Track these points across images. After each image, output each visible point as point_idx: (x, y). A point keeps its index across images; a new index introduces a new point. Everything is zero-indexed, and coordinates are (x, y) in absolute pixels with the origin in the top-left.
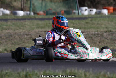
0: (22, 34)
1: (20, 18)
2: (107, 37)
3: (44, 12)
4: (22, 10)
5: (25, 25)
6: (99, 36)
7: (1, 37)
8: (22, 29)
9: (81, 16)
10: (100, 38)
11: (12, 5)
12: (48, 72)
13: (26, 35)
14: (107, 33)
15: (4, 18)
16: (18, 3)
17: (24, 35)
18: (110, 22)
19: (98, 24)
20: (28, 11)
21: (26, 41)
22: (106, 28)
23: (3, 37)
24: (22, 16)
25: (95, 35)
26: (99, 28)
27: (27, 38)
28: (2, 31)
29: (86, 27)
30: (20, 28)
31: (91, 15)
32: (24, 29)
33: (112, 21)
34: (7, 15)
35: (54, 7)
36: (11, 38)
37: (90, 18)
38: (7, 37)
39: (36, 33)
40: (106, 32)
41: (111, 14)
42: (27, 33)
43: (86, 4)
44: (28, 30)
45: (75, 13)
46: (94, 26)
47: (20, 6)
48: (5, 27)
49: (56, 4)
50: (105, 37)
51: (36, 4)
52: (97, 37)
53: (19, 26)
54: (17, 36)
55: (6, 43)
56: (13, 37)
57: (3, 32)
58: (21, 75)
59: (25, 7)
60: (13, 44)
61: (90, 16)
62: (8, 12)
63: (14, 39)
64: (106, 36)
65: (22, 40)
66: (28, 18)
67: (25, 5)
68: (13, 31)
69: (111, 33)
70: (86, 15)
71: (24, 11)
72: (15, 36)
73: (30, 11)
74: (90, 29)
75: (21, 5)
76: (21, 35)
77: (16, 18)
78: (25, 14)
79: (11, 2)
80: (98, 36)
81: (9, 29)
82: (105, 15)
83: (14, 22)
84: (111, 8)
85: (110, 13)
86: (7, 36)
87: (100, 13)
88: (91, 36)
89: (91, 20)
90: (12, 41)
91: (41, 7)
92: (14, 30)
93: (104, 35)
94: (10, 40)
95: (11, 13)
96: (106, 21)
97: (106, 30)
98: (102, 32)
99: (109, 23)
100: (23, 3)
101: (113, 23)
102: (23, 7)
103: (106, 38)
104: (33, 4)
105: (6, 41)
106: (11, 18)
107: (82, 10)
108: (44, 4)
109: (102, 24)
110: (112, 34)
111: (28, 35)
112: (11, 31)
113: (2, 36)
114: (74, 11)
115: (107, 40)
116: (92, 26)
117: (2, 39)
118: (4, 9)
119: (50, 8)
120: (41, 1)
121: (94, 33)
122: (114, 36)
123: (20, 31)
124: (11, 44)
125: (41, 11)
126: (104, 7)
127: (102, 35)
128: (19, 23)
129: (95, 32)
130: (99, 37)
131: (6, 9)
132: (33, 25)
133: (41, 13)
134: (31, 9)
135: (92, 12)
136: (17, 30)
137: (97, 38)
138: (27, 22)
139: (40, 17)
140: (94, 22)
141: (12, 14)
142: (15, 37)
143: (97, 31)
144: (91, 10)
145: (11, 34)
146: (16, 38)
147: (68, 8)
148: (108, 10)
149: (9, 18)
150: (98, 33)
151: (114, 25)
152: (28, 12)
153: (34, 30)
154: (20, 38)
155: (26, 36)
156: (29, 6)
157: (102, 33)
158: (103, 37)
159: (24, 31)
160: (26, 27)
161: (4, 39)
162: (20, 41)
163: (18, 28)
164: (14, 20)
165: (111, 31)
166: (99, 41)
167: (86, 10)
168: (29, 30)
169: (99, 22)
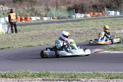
2: (94, 33)
3: (57, 17)
4: (46, 17)
5: (50, 26)
7: (40, 35)
11: (41, 14)
16: (43, 13)
17: (51, 33)
22: (92, 26)
26: (89, 27)
27: (53, 35)
29: (82, 26)
35: (62, 14)
43: (79, 12)
46: (85, 25)
47: (45, 15)
48: (40, 28)
54: (48, 34)
62: (39, 18)
63: (47, 36)
67: (47, 14)
69: (95, 30)
80: (89, 32)
83: (44, 25)
84: (92, 13)
86: (43, 34)
87: (86, 17)
88: (86, 32)
89: (84, 22)
91: (56, 14)
95: (41, 18)
96: (92, 22)
98: (91, 29)
101: (95, 23)
104: (52, 13)
107: (77, 15)
108: (57, 12)
109: (89, 24)
111: (54, 33)
114: (73, 16)
119: (60, 15)
129: (87, 29)
134: (51, 16)
140: (85, 23)
144: (81, 15)
147: (70, 14)
148: (90, 14)
152: (49, 18)
156: (49, 14)
158: (92, 32)
166: (90, 35)
167: (79, 15)
169: (88, 23)
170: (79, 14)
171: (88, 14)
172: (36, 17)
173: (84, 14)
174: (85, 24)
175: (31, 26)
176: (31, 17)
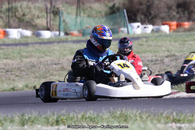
0: (49, 62)
1: (46, 41)
2: (170, 64)
3: (79, 31)
4: (48, 29)
5: (53, 50)
6: (159, 62)
7: (20, 69)
8: (49, 56)
9: (132, 36)
10: (160, 66)
11: (34, 24)
12: (88, 115)
13: (55, 64)
14: (170, 58)
15: (23, 42)
16: (42, 20)
17: (52, 64)
18: (172, 43)
19: (156, 46)
20: (57, 30)
21: (55, 73)
22: (168, 51)
23: (22, 69)
24: (49, 39)
25: (152, 61)
26: (158, 52)
27: (57, 69)
28: (21, 59)
29: (139, 50)
30: (47, 56)
31: (146, 33)
32: (52, 56)
33: (175, 41)
34: (27, 37)
35: (93, 24)
36: (34, 69)
37: (145, 37)
38: (28, 69)
39: (68, 62)
40: (167, 57)
41: (174, 31)
42: (56, 61)
43: (139, 19)
44: (58, 57)
45: (122, 32)
46: (150, 48)
47: (45, 24)
48: (25, 54)
49: (97, 19)
50: (166, 63)
51: (67, 20)
52: (155, 64)
53: (44, 53)
54: (42, 66)
55: (27, 76)
56: (37, 67)
57: (22, 61)
58: (50, 120)
59: (53, 25)
60: (37, 77)
61: (145, 35)
62: (28, 33)
63: (38, 70)
64: (168, 62)
65: (49, 71)
66: (57, 40)
67: (52, 22)
68: (36, 60)
69: (174, 57)
70: (139, 35)
71: (51, 31)
72: (39, 66)
73: (59, 31)
74: (145, 53)
75: (47, 23)
76: (48, 65)
77: (40, 41)
78: (53, 36)
79: (33, 19)
80: (156, 62)
81: (30, 56)
82: (166, 32)
83: (37, 46)
84: (174, 23)
85: (172, 31)
86: (28, 67)
87: (158, 31)
88: (147, 63)
89: (146, 41)
90: (35, 74)
91: (75, 25)
92: (38, 59)
93: (165, 61)
94: (33, 73)
95: (33, 34)
96: (168, 42)
97: (167, 54)
98: (162, 56)
99: (171, 45)
100: (49, 19)
101: (177, 44)
102: (49, 25)
103: (168, 66)
104: (64, 21)
105: (27, 74)
106: (33, 42)
107: (132, 28)
108: (79, 20)
109: (161, 46)
110: (176, 59)
111: (58, 64)
112: (34, 60)
113: (21, 67)
114: (122, 29)
115: (170, 68)
116: (148, 49)
117: (21, 71)
118: (23, 29)
120: (74, 17)
121: (150, 59)
122: (180, 62)
123: (46, 60)
124: (34, 78)
125: (75, 30)
126: (164, 23)
127: (162, 61)
128: (44, 47)
129: (152, 57)
130: (158, 64)
131: (26, 29)
132: (65, 50)
133: (76, 32)
134: (62, 28)
135: (146, 29)
136: (42, 57)
137: (155, 66)
138: (56, 47)
139: (75, 38)
140: (150, 43)
141: (34, 36)
142: (39, 68)
143: (156, 56)
144: (145, 28)
145: (33, 63)
146: (41, 69)
147: (113, 25)
148: (170, 26)
149: (30, 41)
150: (156, 58)
151: (179, 46)
152: (57, 33)
153: (66, 57)
154: (46, 68)
155: (54, 66)
156: (58, 23)
157: (162, 58)
158: (164, 64)
159: (51, 59)
160: (54, 53)
161: (24, 70)
162: (47, 73)
163: (43, 55)
164: (37, 45)
165: (174, 55)
166: (158, 70)
167: (138, 27)
168: (60, 58)
169: (158, 44)
170: (139, 24)
171: (163, 24)
172: (20, 29)
173: (153, 25)
174: (151, 46)
175: (2, 49)
176: (8, 30)
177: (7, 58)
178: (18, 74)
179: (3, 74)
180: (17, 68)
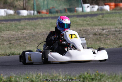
41: (113, 9)
67: (27, 4)
73: (34, 11)
117: (26, 39)
141: (16, 14)
144: (93, 7)
171: (105, 5)
172: (6, 10)
177: (9, 30)
178: (25, 42)
179: (13, 41)
180: (23, 37)
